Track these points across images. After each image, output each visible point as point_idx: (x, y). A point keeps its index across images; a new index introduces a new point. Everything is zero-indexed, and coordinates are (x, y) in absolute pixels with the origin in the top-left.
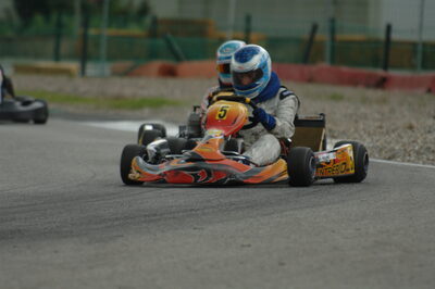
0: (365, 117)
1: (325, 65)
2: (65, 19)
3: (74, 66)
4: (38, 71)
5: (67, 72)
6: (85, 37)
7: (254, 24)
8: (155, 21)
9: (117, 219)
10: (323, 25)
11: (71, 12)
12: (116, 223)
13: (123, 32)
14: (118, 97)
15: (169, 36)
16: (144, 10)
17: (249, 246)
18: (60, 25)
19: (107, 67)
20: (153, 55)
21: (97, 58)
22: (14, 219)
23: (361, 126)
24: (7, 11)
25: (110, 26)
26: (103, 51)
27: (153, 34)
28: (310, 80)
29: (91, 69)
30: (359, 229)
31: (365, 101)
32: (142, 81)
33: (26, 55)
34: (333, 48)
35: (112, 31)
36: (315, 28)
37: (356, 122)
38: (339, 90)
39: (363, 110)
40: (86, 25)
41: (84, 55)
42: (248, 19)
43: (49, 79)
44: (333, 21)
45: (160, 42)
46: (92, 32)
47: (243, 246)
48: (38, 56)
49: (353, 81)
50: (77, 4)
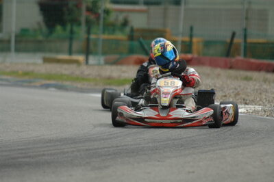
0: (266, 91)
1: (241, 58)
2: (75, 28)
3: (81, 58)
4: (59, 61)
5: (77, 62)
6: (88, 40)
7: (195, 32)
8: (132, 30)
9: (109, 155)
10: (239, 33)
11: (79, 24)
12: (109, 157)
13: (112, 37)
14: (109, 78)
15: (141, 39)
16: (125, 23)
17: (193, 172)
18: (72, 32)
19: (102, 59)
20: (131, 51)
21: (96, 53)
22: (44, 155)
23: (264, 97)
24: (39, 24)
25: (104, 33)
26: (100, 49)
27: (131, 38)
28: (231, 68)
29: (92, 60)
30: (263, 162)
31: (265, 81)
32: (124, 68)
33: (50, 51)
34: (245, 47)
35: (106, 36)
36: (234, 34)
37: (260, 94)
38: (249, 74)
39: (265, 86)
40: (89, 32)
41: (87, 51)
42: (191, 29)
43: (66, 66)
44: (245, 30)
45: (136, 43)
46: (92, 37)
47: (189, 172)
48: (58, 51)
49: (258, 68)
50: (83, 19)
